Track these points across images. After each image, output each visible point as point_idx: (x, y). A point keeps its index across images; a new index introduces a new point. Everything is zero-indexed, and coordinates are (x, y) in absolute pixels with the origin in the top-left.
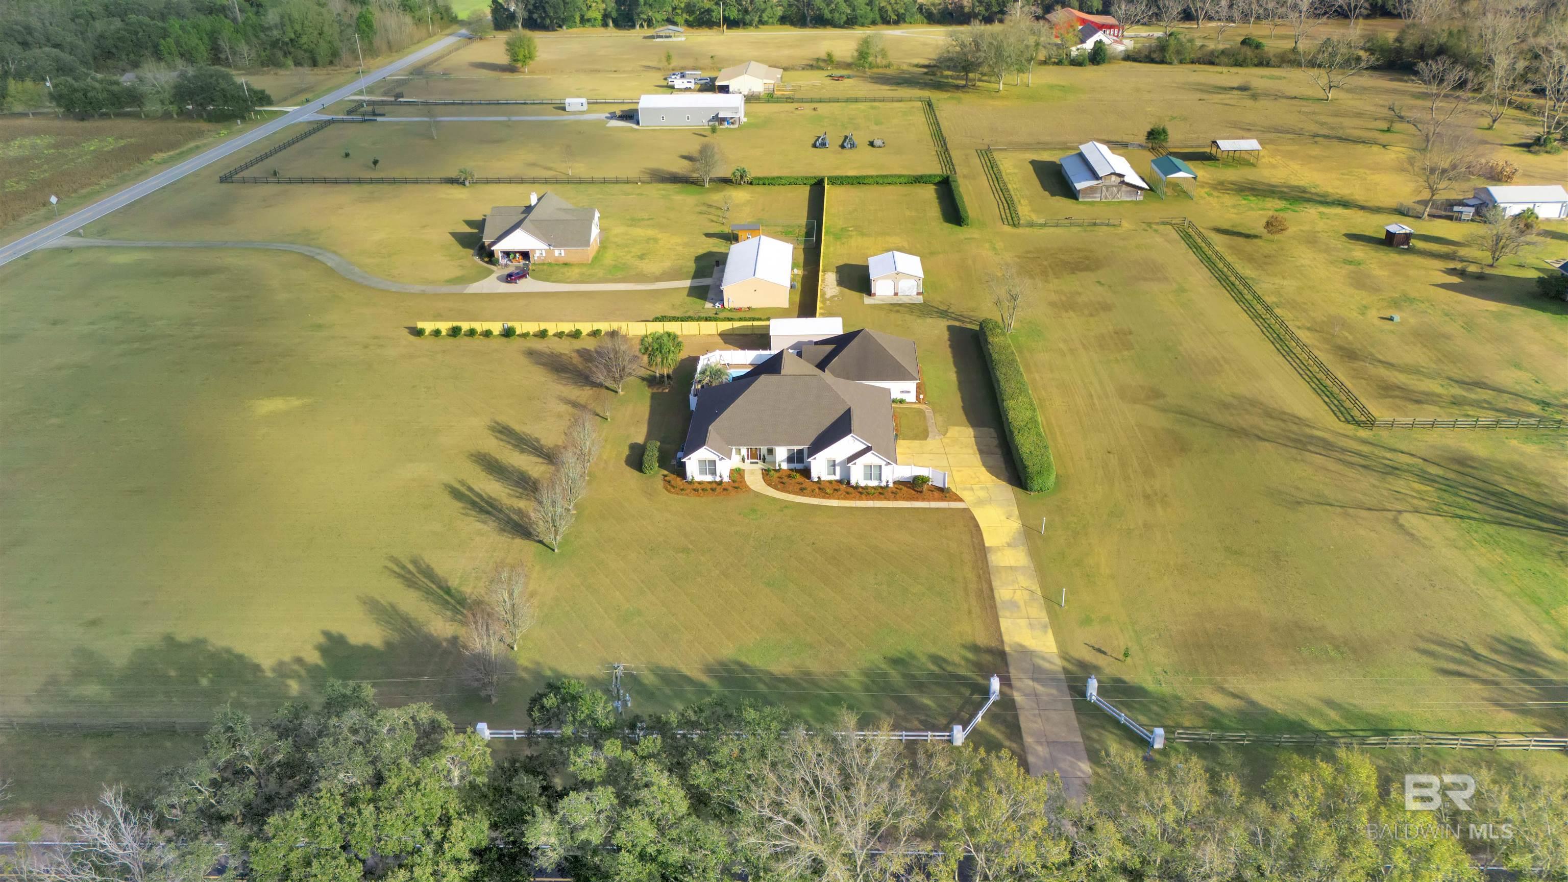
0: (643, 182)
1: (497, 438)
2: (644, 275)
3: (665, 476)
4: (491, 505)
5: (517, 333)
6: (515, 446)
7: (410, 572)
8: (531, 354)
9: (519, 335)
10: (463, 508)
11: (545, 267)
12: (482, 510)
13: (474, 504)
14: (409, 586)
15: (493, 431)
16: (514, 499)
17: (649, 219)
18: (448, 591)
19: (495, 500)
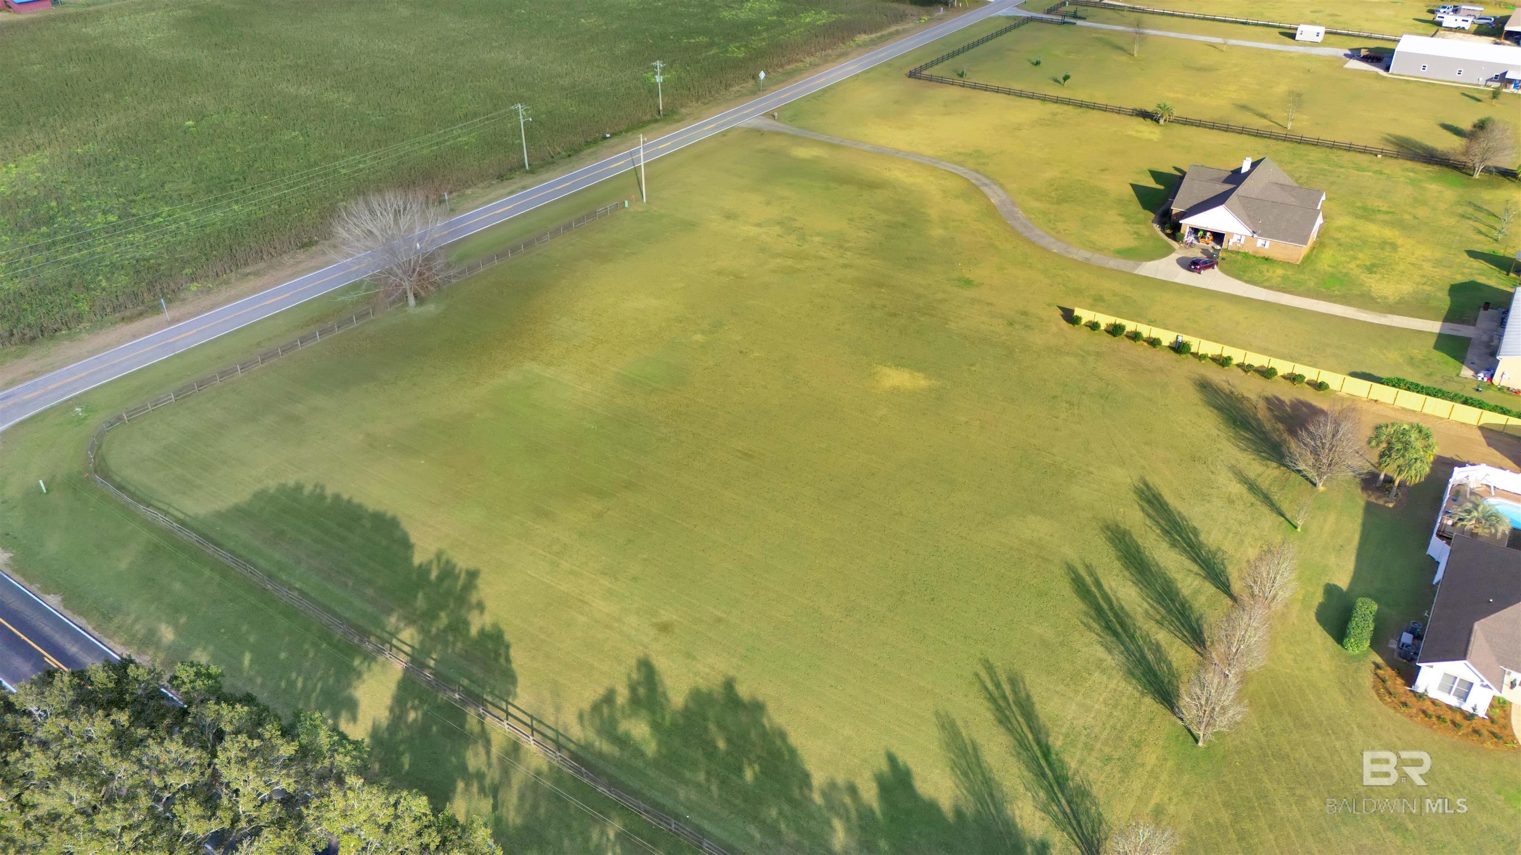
0: (1385, 155)
1: (1143, 510)
2: (1372, 298)
3: (1378, 666)
4: (1122, 624)
5: (1192, 351)
6: (1166, 532)
7: (1004, 697)
8: (1205, 387)
9: (1192, 354)
10: (1086, 614)
11: (1239, 257)
12: (1108, 627)
13: (1099, 610)
14: (1000, 722)
15: (1140, 497)
16: (1152, 623)
17: (1387, 213)
18: (1046, 752)
19: (1127, 615)
